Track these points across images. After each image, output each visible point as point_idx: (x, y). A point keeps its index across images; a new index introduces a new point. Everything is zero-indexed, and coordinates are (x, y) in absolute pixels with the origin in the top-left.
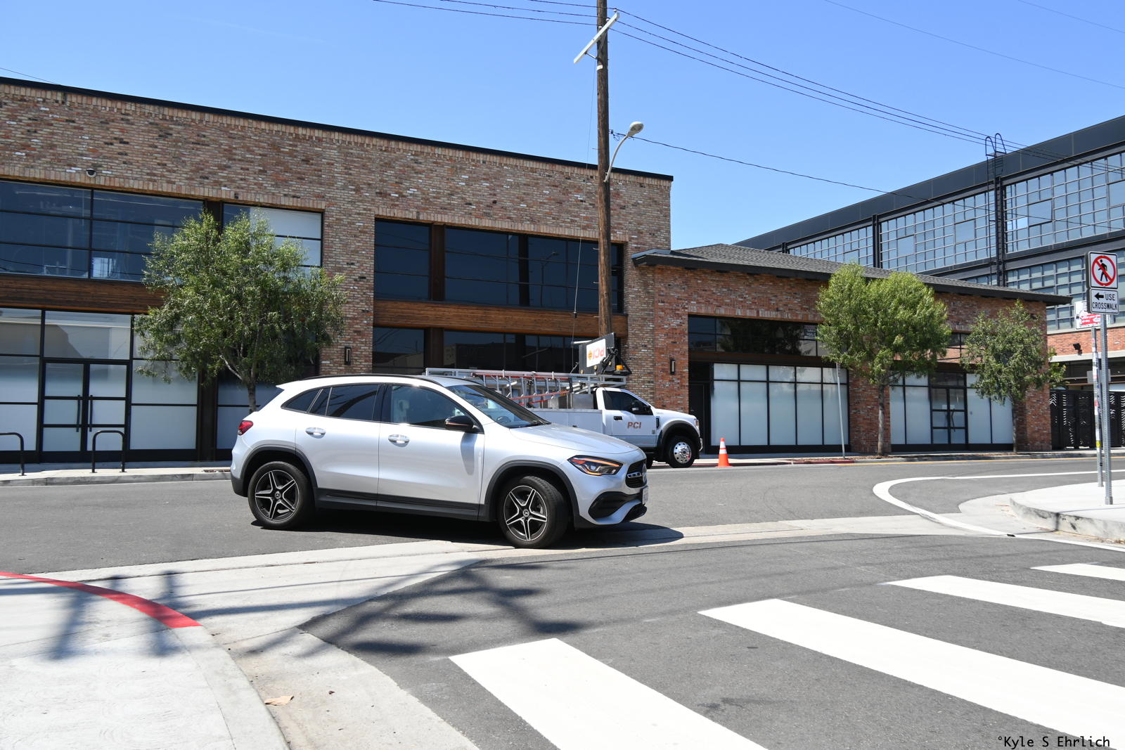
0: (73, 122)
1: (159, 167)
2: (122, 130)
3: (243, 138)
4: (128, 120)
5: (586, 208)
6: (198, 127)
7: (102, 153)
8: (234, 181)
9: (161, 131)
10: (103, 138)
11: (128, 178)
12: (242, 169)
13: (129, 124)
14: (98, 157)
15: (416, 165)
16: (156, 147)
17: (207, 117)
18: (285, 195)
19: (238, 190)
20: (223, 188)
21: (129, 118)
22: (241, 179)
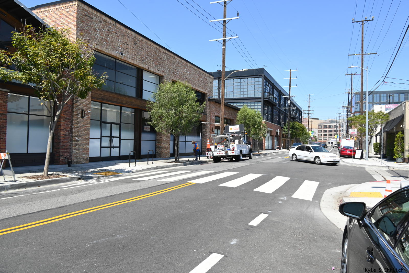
0: (117, 34)
1: (134, 55)
2: (127, 40)
3: (150, 48)
4: (128, 36)
5: (202, 83)
6: (142, 43)
7: (123, 47)
8: (148, 63)
9: (135, 42)
10: (123, 41)
11: (128, 57)
12: (150, 59)
13: (128, 38)
14: (122, 49)
15: (178, 64)
16: (134, 48)
17: (144, 39)
18: (157, 70)
19: (149, 66)
20: (146, 65)
21: (129, 35)
22: (150, 63)
